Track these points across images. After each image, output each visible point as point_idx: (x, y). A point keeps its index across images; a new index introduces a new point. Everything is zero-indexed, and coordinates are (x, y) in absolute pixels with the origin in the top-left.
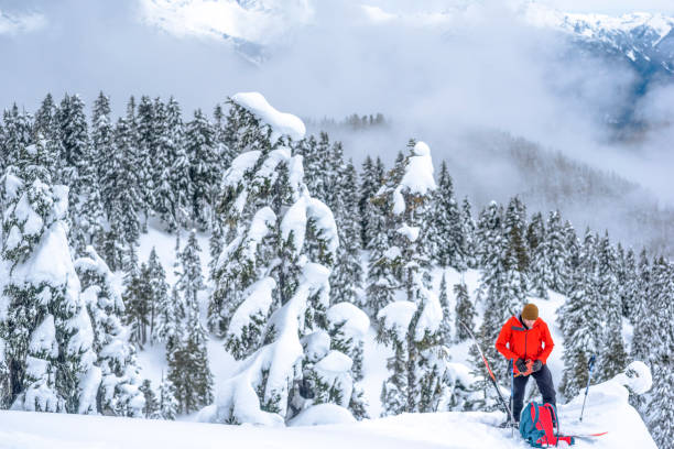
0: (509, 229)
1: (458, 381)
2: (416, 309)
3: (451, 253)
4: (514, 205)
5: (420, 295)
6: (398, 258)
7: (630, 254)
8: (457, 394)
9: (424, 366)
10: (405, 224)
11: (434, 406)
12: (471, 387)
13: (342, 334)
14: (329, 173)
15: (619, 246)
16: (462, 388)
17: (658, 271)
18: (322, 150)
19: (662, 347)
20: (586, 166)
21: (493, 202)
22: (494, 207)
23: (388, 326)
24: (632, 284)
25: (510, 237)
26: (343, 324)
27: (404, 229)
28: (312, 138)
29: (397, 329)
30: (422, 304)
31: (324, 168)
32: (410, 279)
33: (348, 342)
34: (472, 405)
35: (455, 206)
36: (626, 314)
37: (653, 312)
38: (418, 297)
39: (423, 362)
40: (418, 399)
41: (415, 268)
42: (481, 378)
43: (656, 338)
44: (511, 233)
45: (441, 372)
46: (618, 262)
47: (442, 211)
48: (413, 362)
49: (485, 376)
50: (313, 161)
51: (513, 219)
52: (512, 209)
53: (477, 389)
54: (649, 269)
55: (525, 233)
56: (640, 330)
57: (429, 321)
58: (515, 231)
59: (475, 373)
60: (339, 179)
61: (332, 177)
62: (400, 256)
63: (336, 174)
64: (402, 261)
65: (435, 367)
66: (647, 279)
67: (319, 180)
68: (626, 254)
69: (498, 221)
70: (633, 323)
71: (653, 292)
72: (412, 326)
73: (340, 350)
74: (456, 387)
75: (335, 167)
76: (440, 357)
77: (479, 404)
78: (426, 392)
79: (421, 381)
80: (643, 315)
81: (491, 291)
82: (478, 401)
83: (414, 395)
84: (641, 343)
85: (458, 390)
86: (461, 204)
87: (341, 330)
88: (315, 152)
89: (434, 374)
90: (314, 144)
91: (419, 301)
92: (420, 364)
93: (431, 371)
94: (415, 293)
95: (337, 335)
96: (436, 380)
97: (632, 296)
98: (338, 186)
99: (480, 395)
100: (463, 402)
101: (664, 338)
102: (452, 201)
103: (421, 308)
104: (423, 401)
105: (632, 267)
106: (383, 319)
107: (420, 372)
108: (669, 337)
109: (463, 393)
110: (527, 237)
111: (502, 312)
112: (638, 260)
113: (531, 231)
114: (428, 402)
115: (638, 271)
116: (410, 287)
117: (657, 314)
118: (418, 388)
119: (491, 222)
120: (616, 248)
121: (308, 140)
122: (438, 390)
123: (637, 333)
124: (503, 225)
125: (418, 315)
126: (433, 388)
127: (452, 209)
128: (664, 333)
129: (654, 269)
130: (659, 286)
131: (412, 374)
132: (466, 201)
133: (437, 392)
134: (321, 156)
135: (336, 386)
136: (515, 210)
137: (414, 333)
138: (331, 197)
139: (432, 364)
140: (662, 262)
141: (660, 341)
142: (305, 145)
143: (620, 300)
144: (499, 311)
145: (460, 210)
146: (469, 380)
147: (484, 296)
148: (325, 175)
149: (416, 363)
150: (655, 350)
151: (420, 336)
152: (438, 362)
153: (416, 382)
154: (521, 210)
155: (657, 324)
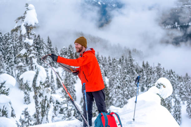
0: (70, 54)
1: (57, 101)
2: (35, 73)
3: (53, 63)
4: (70, 47)
5: (36, 68)
6: (26, 53)
7: (105, 58)
8: (57, 106)
9: (41, 97)
10: (27, 39)
11: (46, 113)
12: (62, 103)
13: (5, 87)
14: (14, 43)
15: (102, 56)
16: (59, 103)
17: (114, 62)
18: (12, 36)
19: (117, 84)
20: (90, 35)
21: (64, 47)
22: (64, 48)
23: (24, 82)
24: (107, 67)
25: (70, 56)
26: (4, 83)
27: (27, 40)
28: (8, 33)
29: (28, 83)
30: (37, 71)
31: (13, 41)
32: (32, 62)
33: (7, 90)
34: (63, 110)
35: (53, 49)
36: (106, 75)
37: (114, 74)
38: (36, 69)
39: (41, 95)
40: (40, 110)
41: (33, 57)
42: (65, 99)
43: (115, 81)
44: (70, 55)
45: (48, 98)
46: (102, 61)
47: (49, 51)
48: (36, 96)
49: (67, 98)
50: (9, 39)
51: (70, 51)
52: (70, 48)
53: (64, 103)
54: (111, 62)
55: (74, 55)
56: (111, 80)
57: (41, 78)
58: (71, 55)
59: (63, 97)
60: (17, 44)
61: (15, 44)
62: (26, 52)
63: (16, 43)
64: (28, 54)
65: (46, 97)
66: (111, 65)
67: (12, 45)
68: (104, 58)
69: (66, 53)
70: (108, 78)
71: (113, 68)
72: (34, 81)
73: (4, 94)
74: (56, 103)
75: (16, 41)
76: (47, 92)
77: (65, 109)
78: (43, 107)
79: (41, 103)
80: (111, 75)
81: (66, 73)
82: (65, 108)
83: (38, 109)
84: (111, 83)
85: (57, 104)
86: (55, 49)
87: (4, 85)
88: (9, 37)
89: (46, 100)
90: (9, 34)
91: (36, 70)
92: (40, 96)
93: (44, 98)
94: (34, 67)
95: (2, 88)
96: (47, 102)
97: (107, 70)
98: (17, 46)
99: (65, 105)
100: (60, 109)
101: (118, 81)
102: (52, 48)
103: (37, 73)
104: (42, 111)
105: (106, 62)
106: (22, 79)
107: (40, 100)
108: (119, 81)
109: (59, 105)
110: (75, 56)
111: (70, 79)
112: (108, 59)
113: (76, 54)
114: (45, 111)
115: (108, 63)
116: (32, 65)
117: (115, 75)
118: (40, 106)
119: (64, 53)
120: (101, 57)
121: (7, 34)
122: (48, 106)
123: (110, 80)
124: (68, 54)
125: (36, 76)
126: (46, 105)
127: (52, 50)
128: (117, 80)
129: (113, 62)
130: (115, 66)
131: (36, 100)
132: (56, 48)
133: (48, 107)
134: (11, 38)
135: (4, 109)
136: (71, 49)
137: (35, 83)
138: (15, 50)
139: (44, 95)
140: (115, 60)
141: (117, 82)
142: (6, 35)
143: (104, 72)
144: (69, 78)
145: (55, 50)
146: (61, 100)
147: (64, 74)
148: (13, 44)
149: (38, 96)
150: (116, 85)
151: (38, 84)
152: (47, 95)
153: (39, 104)
154: (72, 48)
155: (115, 77)
